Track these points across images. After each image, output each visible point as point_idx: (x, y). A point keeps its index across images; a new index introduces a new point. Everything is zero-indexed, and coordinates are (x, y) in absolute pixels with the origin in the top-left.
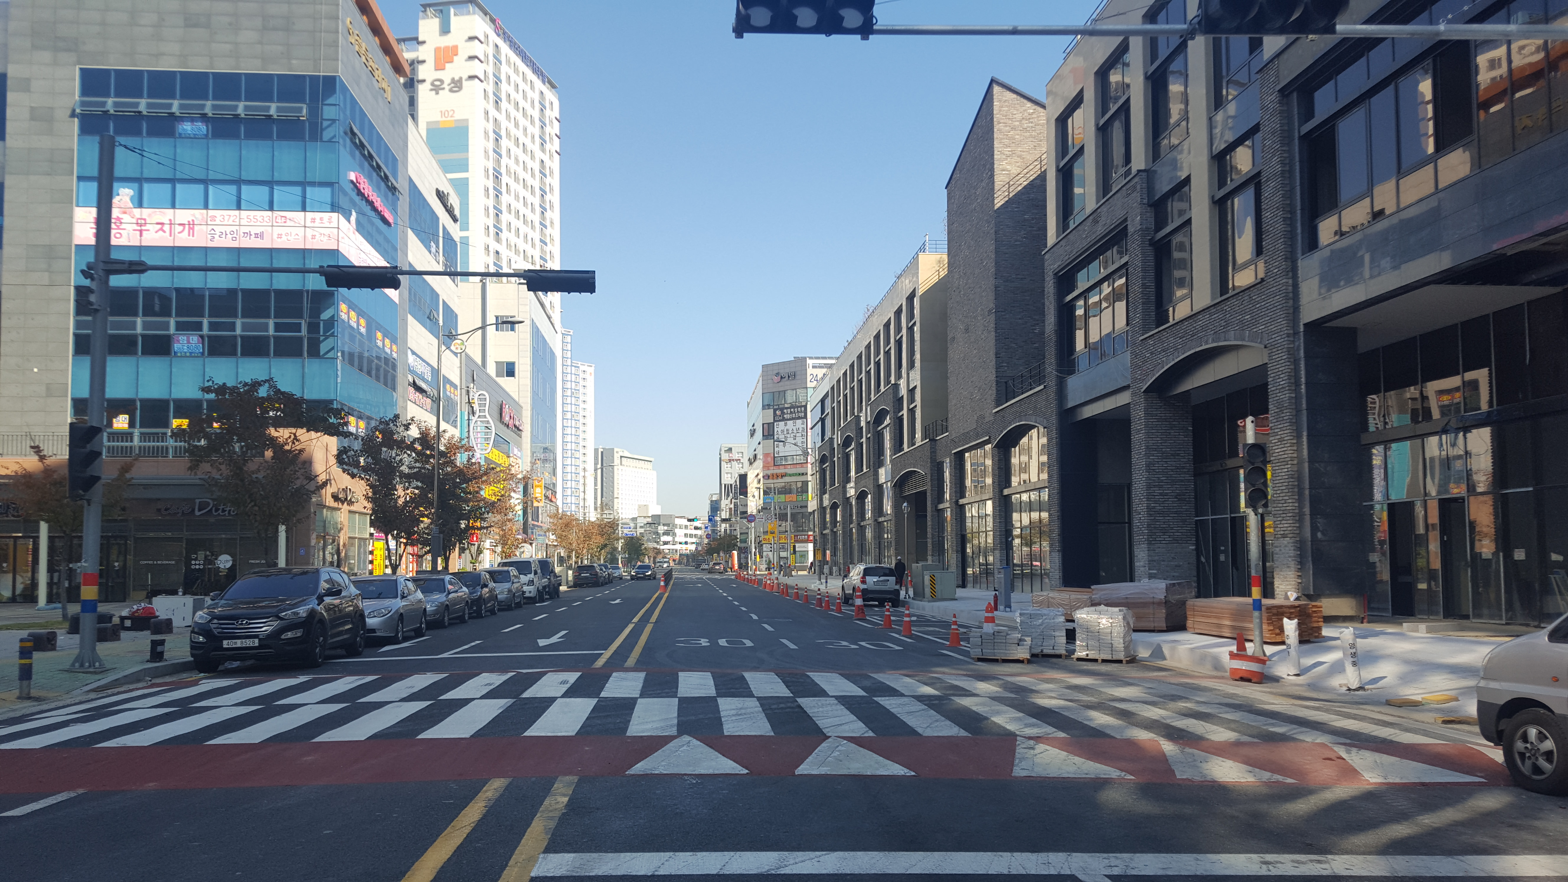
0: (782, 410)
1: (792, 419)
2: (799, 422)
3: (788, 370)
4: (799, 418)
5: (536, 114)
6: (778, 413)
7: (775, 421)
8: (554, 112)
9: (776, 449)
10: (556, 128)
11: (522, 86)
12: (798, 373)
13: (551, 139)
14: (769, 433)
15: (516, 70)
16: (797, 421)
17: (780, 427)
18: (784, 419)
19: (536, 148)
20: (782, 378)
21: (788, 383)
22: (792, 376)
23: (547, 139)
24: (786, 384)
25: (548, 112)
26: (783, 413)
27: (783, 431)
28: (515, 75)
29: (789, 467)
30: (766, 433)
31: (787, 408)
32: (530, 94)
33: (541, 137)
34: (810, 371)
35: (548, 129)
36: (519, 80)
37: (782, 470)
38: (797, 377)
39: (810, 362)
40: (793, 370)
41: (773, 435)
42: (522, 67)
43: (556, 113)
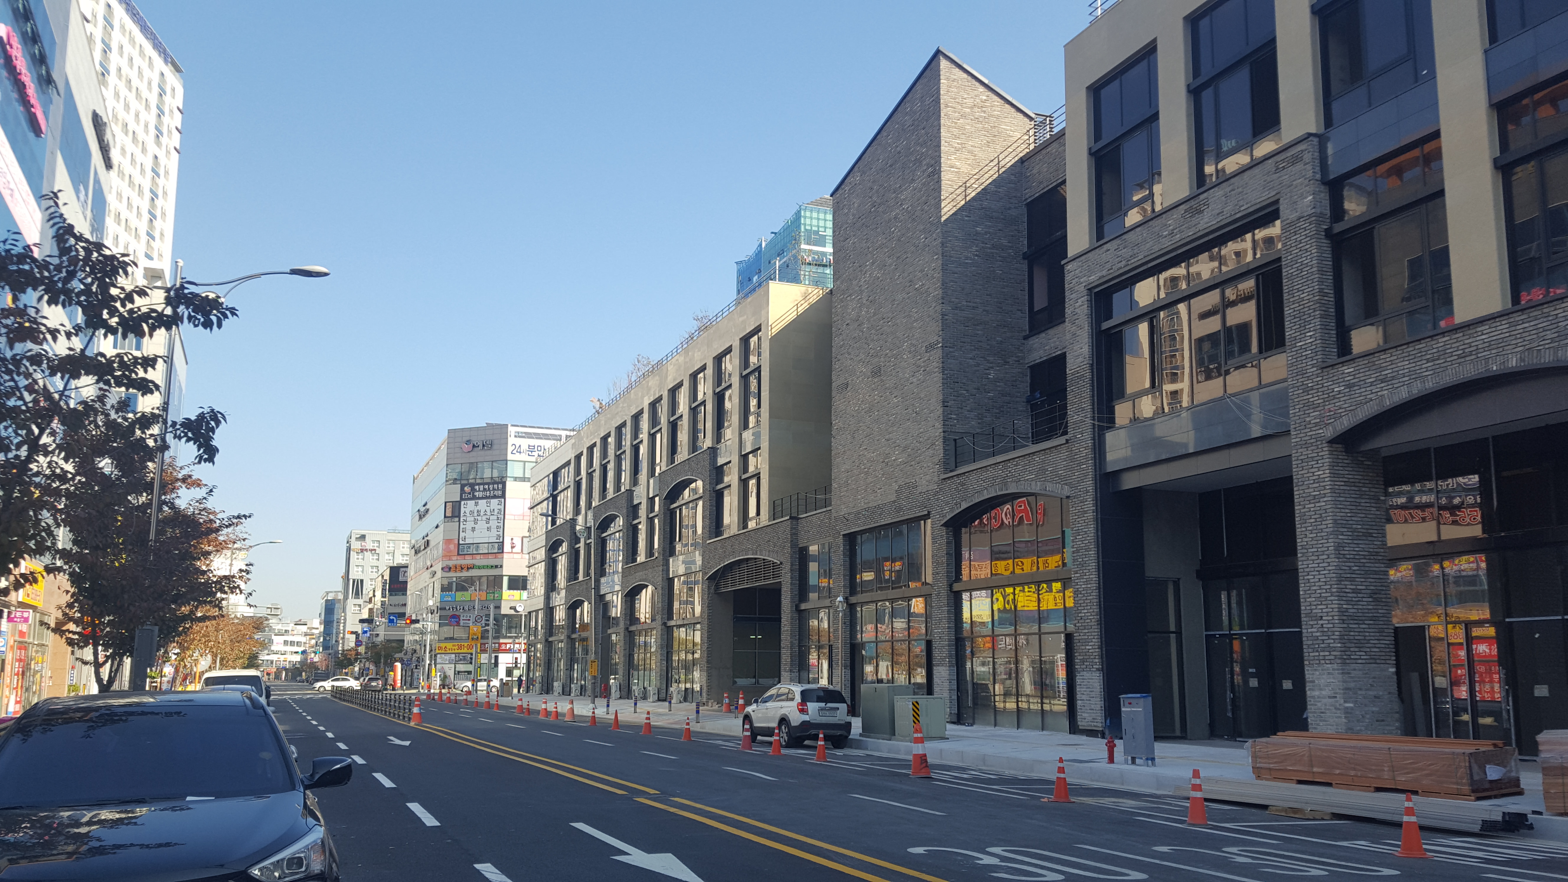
0: (472, 486)
1: (486, 498)
2: (494, 502)
3: (483, 438)
4: (495, 497)
5: (154, 100)
6: (467, 489)
7: (462, 499)
8: (176, 99)
9: (462, 535)
10: (177, 120)
11: (137, 61)
12: (495, 442)
13: (170, 132)
14: (454, 512)
15: (132, 40)
16: (492, 501)
17: (468, 507)
18: (474, 498)
19: (150, 140)
20: (474, 446)
21: (482, 453)
22: (487, 445)
23: (165, 130)
24: (478, 455)
25: (167, 98)
26: (473, 490)
27: (472, 512)
28: (130, 47)
29: (478, 557)
30: (449, 514)
31: (479, 484)
32: (147, 72)
33: (157, 128)
34: (511, 440)
35: (166, 119)
36: (135, 54)
37: (468, 561)
38: (495, 447)
39: (512, 430)
40: (489, 437)
41: (459, 517)
42: (140, 38)
43: (179, 101)
